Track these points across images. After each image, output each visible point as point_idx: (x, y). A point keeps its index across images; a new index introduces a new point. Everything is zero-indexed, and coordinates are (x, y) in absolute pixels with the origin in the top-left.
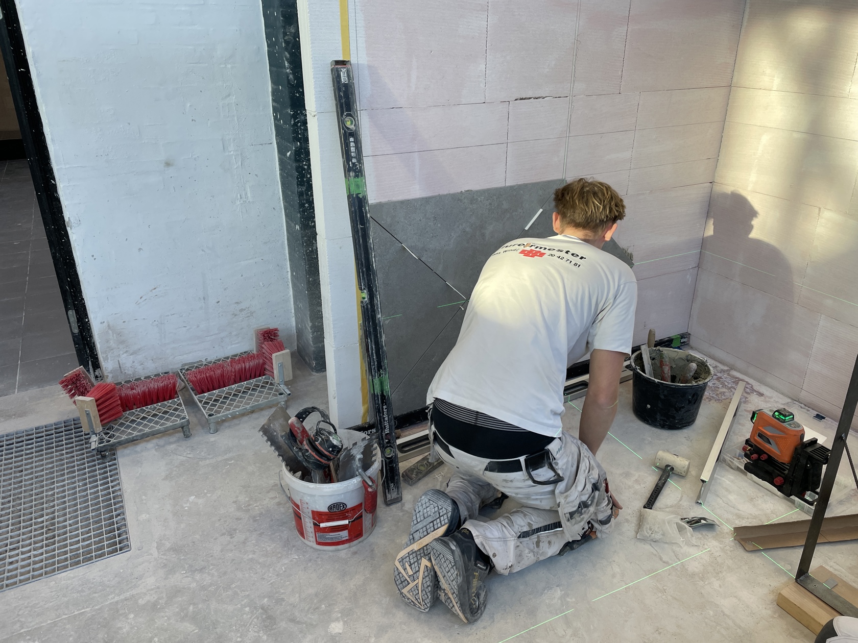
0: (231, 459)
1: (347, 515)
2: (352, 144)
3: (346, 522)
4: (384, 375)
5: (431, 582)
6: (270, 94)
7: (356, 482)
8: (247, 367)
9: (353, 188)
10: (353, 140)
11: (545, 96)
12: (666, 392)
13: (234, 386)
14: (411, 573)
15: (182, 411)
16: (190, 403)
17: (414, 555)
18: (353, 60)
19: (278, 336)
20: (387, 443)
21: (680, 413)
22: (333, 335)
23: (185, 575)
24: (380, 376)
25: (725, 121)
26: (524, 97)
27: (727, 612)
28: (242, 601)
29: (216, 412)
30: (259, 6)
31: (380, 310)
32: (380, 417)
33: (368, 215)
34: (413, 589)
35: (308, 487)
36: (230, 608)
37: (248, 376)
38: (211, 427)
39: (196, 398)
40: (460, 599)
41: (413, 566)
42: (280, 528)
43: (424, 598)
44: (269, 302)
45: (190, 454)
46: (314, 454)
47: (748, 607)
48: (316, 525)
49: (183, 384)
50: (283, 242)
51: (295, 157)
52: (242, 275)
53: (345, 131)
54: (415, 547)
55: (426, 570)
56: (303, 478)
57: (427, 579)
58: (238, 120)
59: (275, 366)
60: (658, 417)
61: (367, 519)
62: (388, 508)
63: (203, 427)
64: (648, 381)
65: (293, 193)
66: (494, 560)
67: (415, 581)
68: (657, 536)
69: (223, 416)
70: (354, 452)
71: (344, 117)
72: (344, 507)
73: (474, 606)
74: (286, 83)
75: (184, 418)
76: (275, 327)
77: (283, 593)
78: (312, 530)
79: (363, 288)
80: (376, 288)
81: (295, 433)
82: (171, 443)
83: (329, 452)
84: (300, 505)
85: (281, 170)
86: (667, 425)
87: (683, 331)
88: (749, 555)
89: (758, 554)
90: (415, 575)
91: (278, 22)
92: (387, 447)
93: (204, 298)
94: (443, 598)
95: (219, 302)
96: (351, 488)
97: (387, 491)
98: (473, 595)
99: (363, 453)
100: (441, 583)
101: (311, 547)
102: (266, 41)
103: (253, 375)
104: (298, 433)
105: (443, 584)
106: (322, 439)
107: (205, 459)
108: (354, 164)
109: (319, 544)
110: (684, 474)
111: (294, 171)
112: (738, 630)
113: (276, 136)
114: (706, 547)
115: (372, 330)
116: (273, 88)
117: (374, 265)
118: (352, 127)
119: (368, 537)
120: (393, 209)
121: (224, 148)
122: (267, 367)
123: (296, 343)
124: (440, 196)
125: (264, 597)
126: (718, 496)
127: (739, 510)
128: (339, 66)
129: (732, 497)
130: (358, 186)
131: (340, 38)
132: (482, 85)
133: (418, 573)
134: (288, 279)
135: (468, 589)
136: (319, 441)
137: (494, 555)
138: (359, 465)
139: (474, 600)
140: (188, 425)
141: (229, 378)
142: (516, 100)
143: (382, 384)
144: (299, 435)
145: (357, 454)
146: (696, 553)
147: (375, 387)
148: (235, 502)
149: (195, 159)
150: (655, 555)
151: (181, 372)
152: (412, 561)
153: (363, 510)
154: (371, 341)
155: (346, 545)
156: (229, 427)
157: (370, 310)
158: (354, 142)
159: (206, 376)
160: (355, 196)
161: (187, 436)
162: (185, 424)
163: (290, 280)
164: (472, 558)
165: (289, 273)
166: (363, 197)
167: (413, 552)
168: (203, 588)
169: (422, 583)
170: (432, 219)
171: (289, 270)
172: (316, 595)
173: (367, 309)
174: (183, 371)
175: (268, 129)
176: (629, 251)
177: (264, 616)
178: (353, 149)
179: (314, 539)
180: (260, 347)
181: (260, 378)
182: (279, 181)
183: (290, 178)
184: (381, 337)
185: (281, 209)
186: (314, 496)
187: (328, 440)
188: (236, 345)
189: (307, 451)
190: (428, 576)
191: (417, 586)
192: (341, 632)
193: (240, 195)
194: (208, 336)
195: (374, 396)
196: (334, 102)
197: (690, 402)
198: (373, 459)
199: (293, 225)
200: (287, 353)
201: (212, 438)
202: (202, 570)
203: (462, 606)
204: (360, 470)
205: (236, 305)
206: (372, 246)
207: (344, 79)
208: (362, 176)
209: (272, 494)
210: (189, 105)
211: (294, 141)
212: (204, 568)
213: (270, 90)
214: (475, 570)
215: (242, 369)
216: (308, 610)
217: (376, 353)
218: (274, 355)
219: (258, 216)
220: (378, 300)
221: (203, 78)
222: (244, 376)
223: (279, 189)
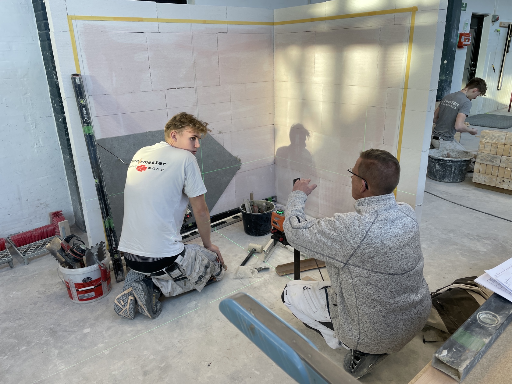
0: (36, 274)
1: (93, 283)
2: (84, 111)
3: (93, 287)
4: (110, 219)
5: (134, 306)
6: (49, 92)
7: (95, 266)
8: (45, 231)
9: (86, 131)
10: (85, 109)
11: (182, 87)
12: (254, 218)
13: (38, 241)
14: (123, 304)
15: (9, 255)
16: (14, 253)
17: (125, 295)
18: (82, 73)
19: (62, 215)
20: (115, 252)
21: (262, 227)
22: (85, 204)
23: (11, 322)
24: (108, 219)
25: (274, 96)
26: (172, 88)
27: (266, 298)
28: (40, 328)
29: (28, 253)
30: (40, 50)
31: (105, 187)
32: (110, 239)
33: (96, 143)
34: (124, 312)
35: (71, 271)
36: (34, 331)
37: (46, 236)
38: (25, 262)
39: (16, 249)
40: (147, 307)
41: (124, 301)
42: (61, 298)
43: (130, 314)
44: (57, 198)
45: (13, 275)
46: (73, 254)
47: (275, 295)
48: (77, 291)
49: (10, 245)
50: (62, 166)
51: (63, 121)
52: (40, 185)
53: (80, 105)
54: (126, 292)
55: (131, 301)
56: (69, 268)
57: (132, 305)
58: (32, 105)
59: (60, 229)
60: (253, 231)
61: (104, 285)
62: (118, 284)
63: (21, 263)
64: (248, 214)
65: (64, 140)
66: (161, 289)
67: (125, 307)
68: (243, 276)
69: (31, 255)
70: (92, 251)
71: (79, 99)
72: (91, 280)
73: (154, 310)
74: (55, 86)
75: (10, 257)
76: (60, 210)
77: (61, 322)
78: (76, 294)
79: (95, 178)
80: (103, 177)
81: (64, 248)
82: (3, 272)
83: (81, 253)
84: (69, 282)
85: (58, 129)
86: (258, 234)
87: (273, 195)
88: (280, 277)
89: (284, 277)
90: (125, 305)
91: (49, 57)
92: (115, 254)
93: (19, 199)
94: (140, 310)
95: (28, 200)
96: (93, 269)
97: (117, 275)
98: (154, 305)
99: (97, 252)
100: (138, 303)
101: (77, 303)
102: (44, 67)
103: (48, 236)
104: (65, 248)
105: (140, 303)
106: (76, 247)
107: (22, 276)
108: (86, 120)
109: (80, 300)
110: (260, 252)
111: (64, 129)
112: (269, 304)
113: (54, 112)
114: (263, 277)
115: (102, 197)
116: (50, 89)
117: (101, 167)
118: (84, 103)
119: (106, 296)
120: (111, 141)
121: (25, 120)
122: (56, 230)
123: (74, 220)
124: (135, 134)
125: (51, 325)
126: (274, 258)
127: (281, 262)
128: (75, 76)
129: (279, 258)
130: (89, 130)
131: (75, 64)
132: (150, 83)
133: (127, 303)
134: (67, 186)
135: (151, 302)
136: (75, 248)
137: (162, 287)
138: (96, 258)
139: (154, 307)
140: (12, 261)
141: (35, 237)
142: (168, 89)
143: (109, 223)
144: (66, 248)
145: (94, 252)
146: (258, 280)
147: (106, 225)
148: (38, 291)
149: (9, 126)
150: (241, 283)
151: (8, 239)
152: (124, 298)
153: (101, 281)
154: (102, 202)
155: (94, 299)
156: (36, 261)
157: (100, 188)
158: (85, 110)
159: (22, 237)
160: (87, 134)
161: (12, 267)
162: (10, 260)
163: (68, 186)
164: (152, 288)
165: (67, 182)
166: (92, 135)
167: (124, 294)
168: (20, 326)
169: (129, 308)
170: (132, 145)
171: (67, 181)
172: (78, 320)
173: (99, 187)
174: (9, 238)
175: (49, 109)
176: (238, 158)
177: (51, 332)
178: (85, 113)
179: (78, 299)
180: (52, 221)
181: (53, 237)
182: (58, 135)
183: (62, 132)
184: (107, 200)
185: (60, 149)
186: (74, 275)
187: (80, 248)
188: (40, 223)
189: (69, 254)
190: (132, 303)
191: (126, 310)
192: (89, 332)
193: (36, 143)
194: (23, 219)
195: (106, 229)
196: (74, 92)
197: (265, 222)
198: (105, 255)
199: (66, 156)
200: (66, 221)
201: (26, 267)
202: (20, 319)
203: (148, 310)
204: (97, 261)
205: (38, 201)
206: (99, 158)
207: (78, 82)
208: (91, 125)
209: (57, 286)
210: (4, 99)
211: (62, 114)
212: (21, 318)
213: (49, 90)
214: (153, 293)
215: (42, 233)
216: (73, 326)
217: (105, 208)
218: (59, 223)
219: (47, 153)
220: (104, 183)
221: (11, 86)
222: (44, 236)
223: (58, 139)
